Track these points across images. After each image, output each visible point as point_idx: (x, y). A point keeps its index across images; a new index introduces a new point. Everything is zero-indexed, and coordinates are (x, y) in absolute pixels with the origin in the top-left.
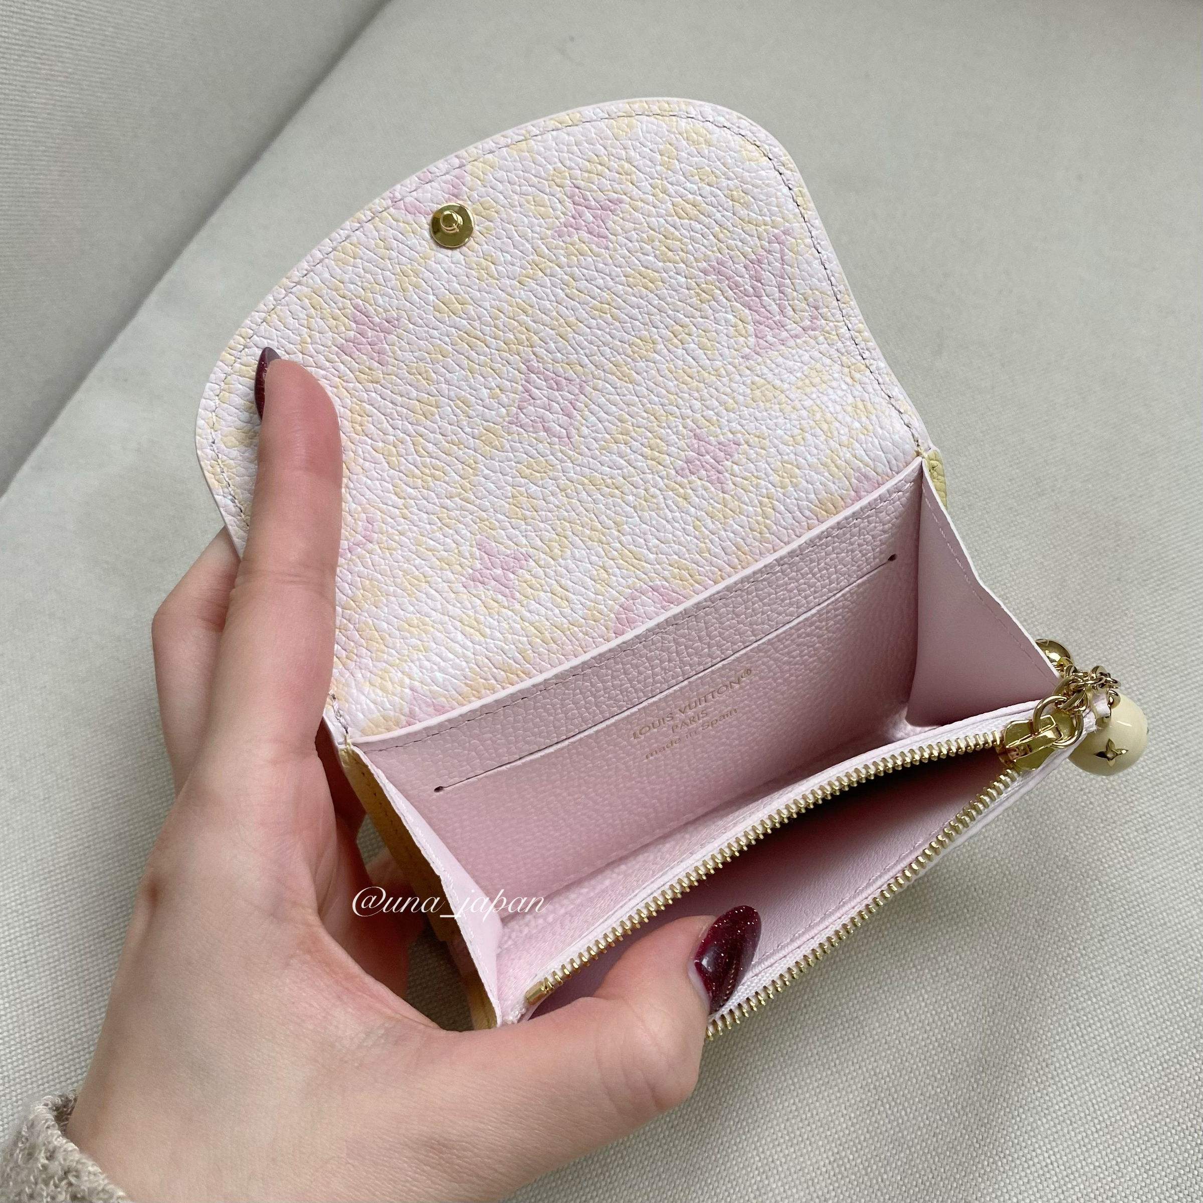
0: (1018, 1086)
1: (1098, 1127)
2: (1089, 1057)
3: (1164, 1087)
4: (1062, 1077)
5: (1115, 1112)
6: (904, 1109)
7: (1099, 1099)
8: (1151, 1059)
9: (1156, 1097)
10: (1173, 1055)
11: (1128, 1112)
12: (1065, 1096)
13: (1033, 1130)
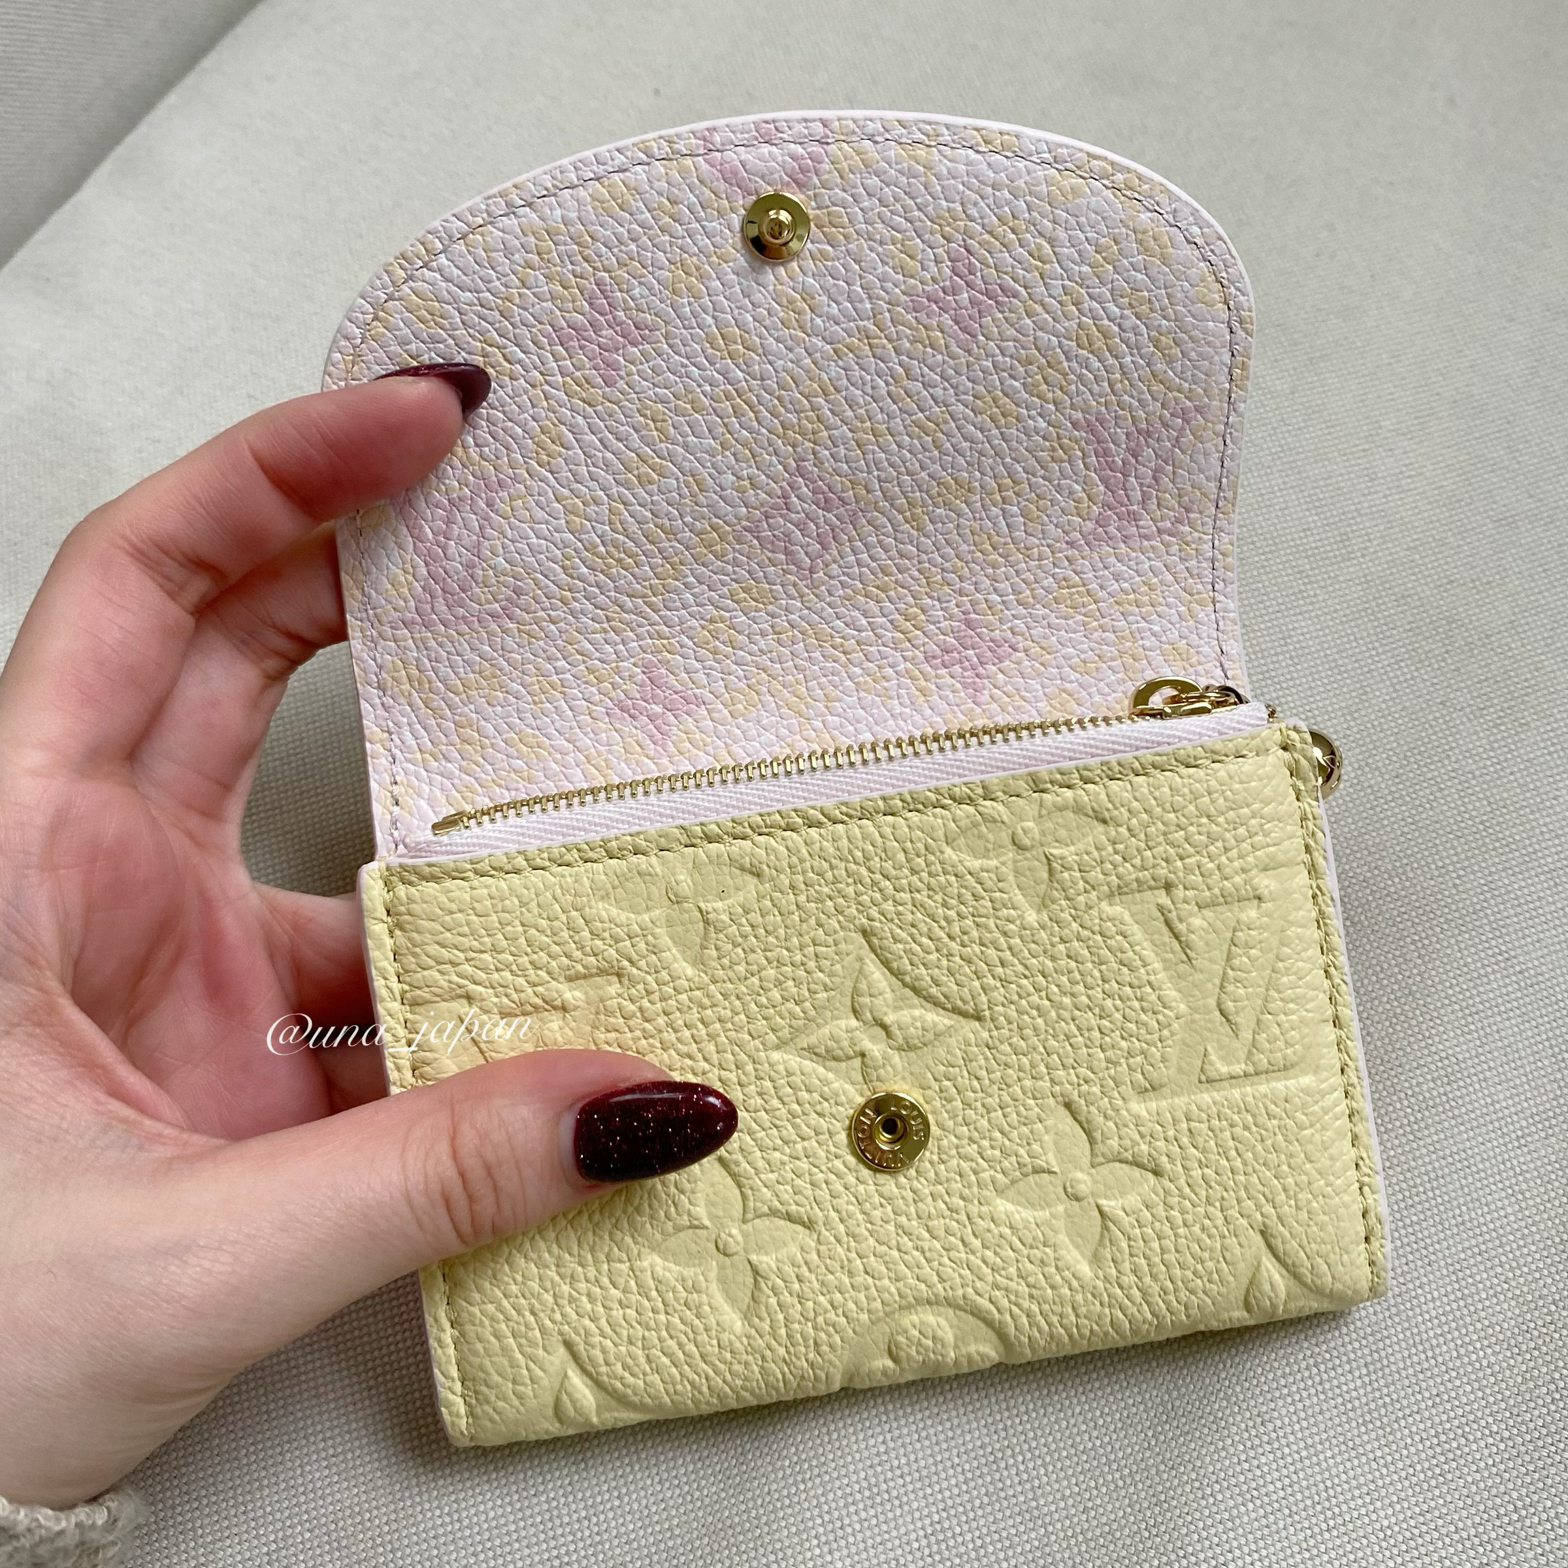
0: (1217, 1451)
1: (1331, 1523)
2: (1328, 1415)
3: (1438, 1471)
4: (1283, 1441)
5: (1360, 1502)
6: (1044, 1465)
7: (1336, 1481)
8: (1422, 1426)
9: (1425, 1486)
10: (1456, 1422)
11: (1379, 1504)
12: (1285, 1472)
13: (1231, 1520)
